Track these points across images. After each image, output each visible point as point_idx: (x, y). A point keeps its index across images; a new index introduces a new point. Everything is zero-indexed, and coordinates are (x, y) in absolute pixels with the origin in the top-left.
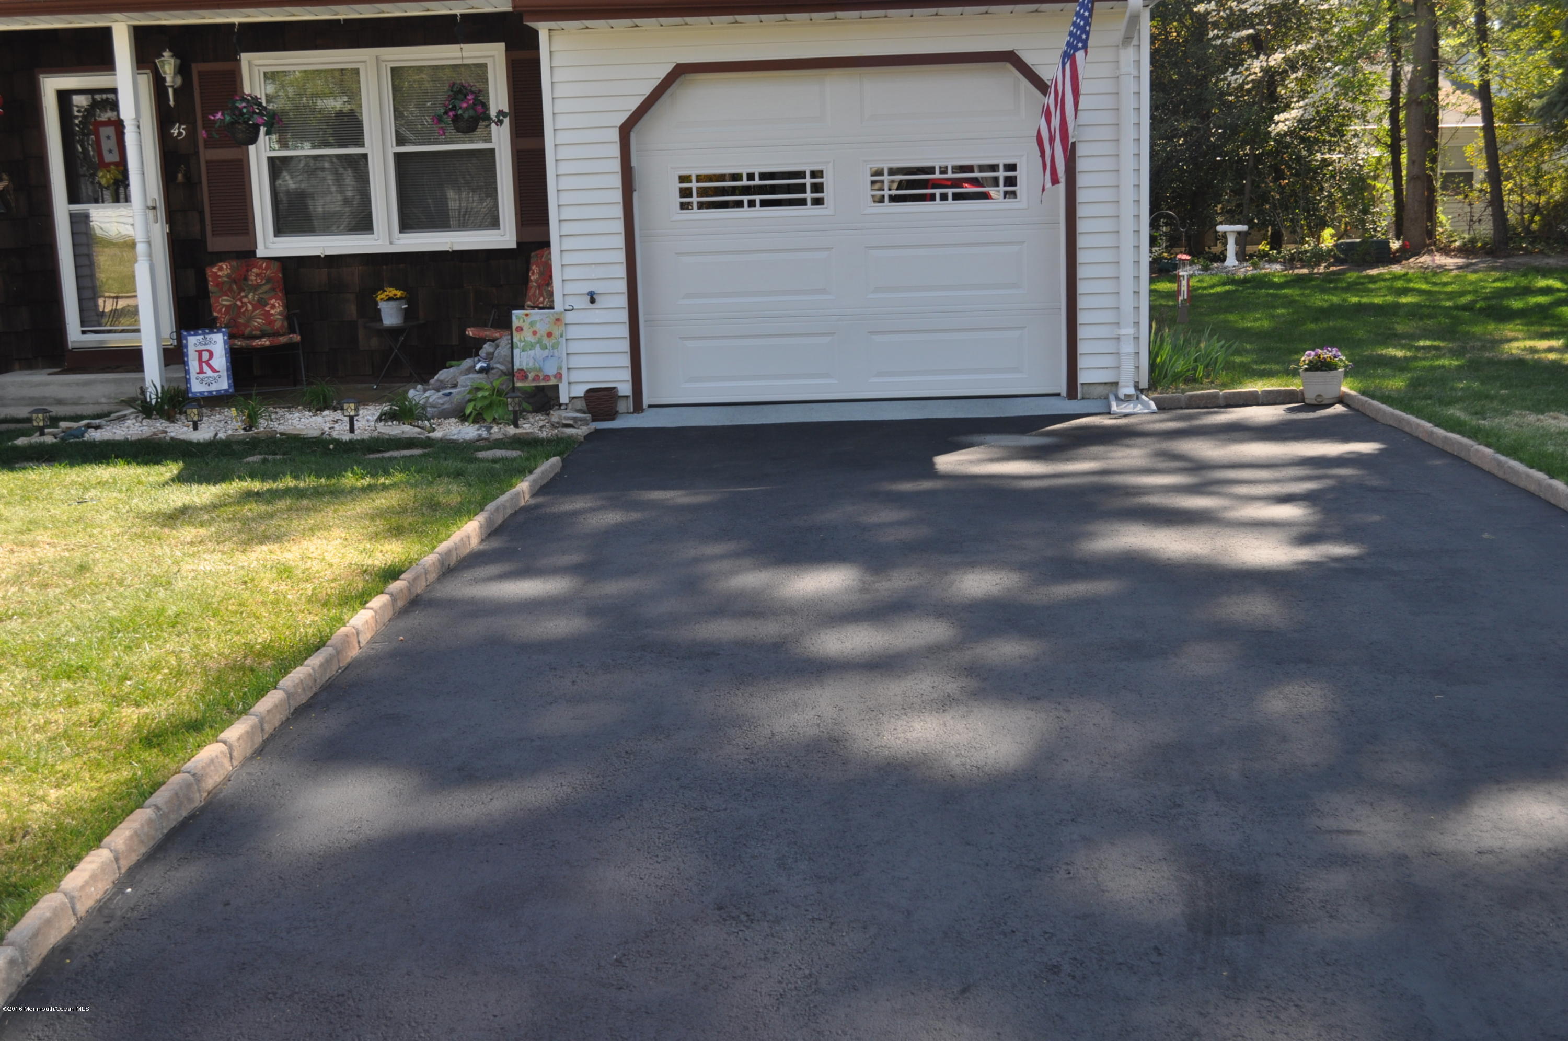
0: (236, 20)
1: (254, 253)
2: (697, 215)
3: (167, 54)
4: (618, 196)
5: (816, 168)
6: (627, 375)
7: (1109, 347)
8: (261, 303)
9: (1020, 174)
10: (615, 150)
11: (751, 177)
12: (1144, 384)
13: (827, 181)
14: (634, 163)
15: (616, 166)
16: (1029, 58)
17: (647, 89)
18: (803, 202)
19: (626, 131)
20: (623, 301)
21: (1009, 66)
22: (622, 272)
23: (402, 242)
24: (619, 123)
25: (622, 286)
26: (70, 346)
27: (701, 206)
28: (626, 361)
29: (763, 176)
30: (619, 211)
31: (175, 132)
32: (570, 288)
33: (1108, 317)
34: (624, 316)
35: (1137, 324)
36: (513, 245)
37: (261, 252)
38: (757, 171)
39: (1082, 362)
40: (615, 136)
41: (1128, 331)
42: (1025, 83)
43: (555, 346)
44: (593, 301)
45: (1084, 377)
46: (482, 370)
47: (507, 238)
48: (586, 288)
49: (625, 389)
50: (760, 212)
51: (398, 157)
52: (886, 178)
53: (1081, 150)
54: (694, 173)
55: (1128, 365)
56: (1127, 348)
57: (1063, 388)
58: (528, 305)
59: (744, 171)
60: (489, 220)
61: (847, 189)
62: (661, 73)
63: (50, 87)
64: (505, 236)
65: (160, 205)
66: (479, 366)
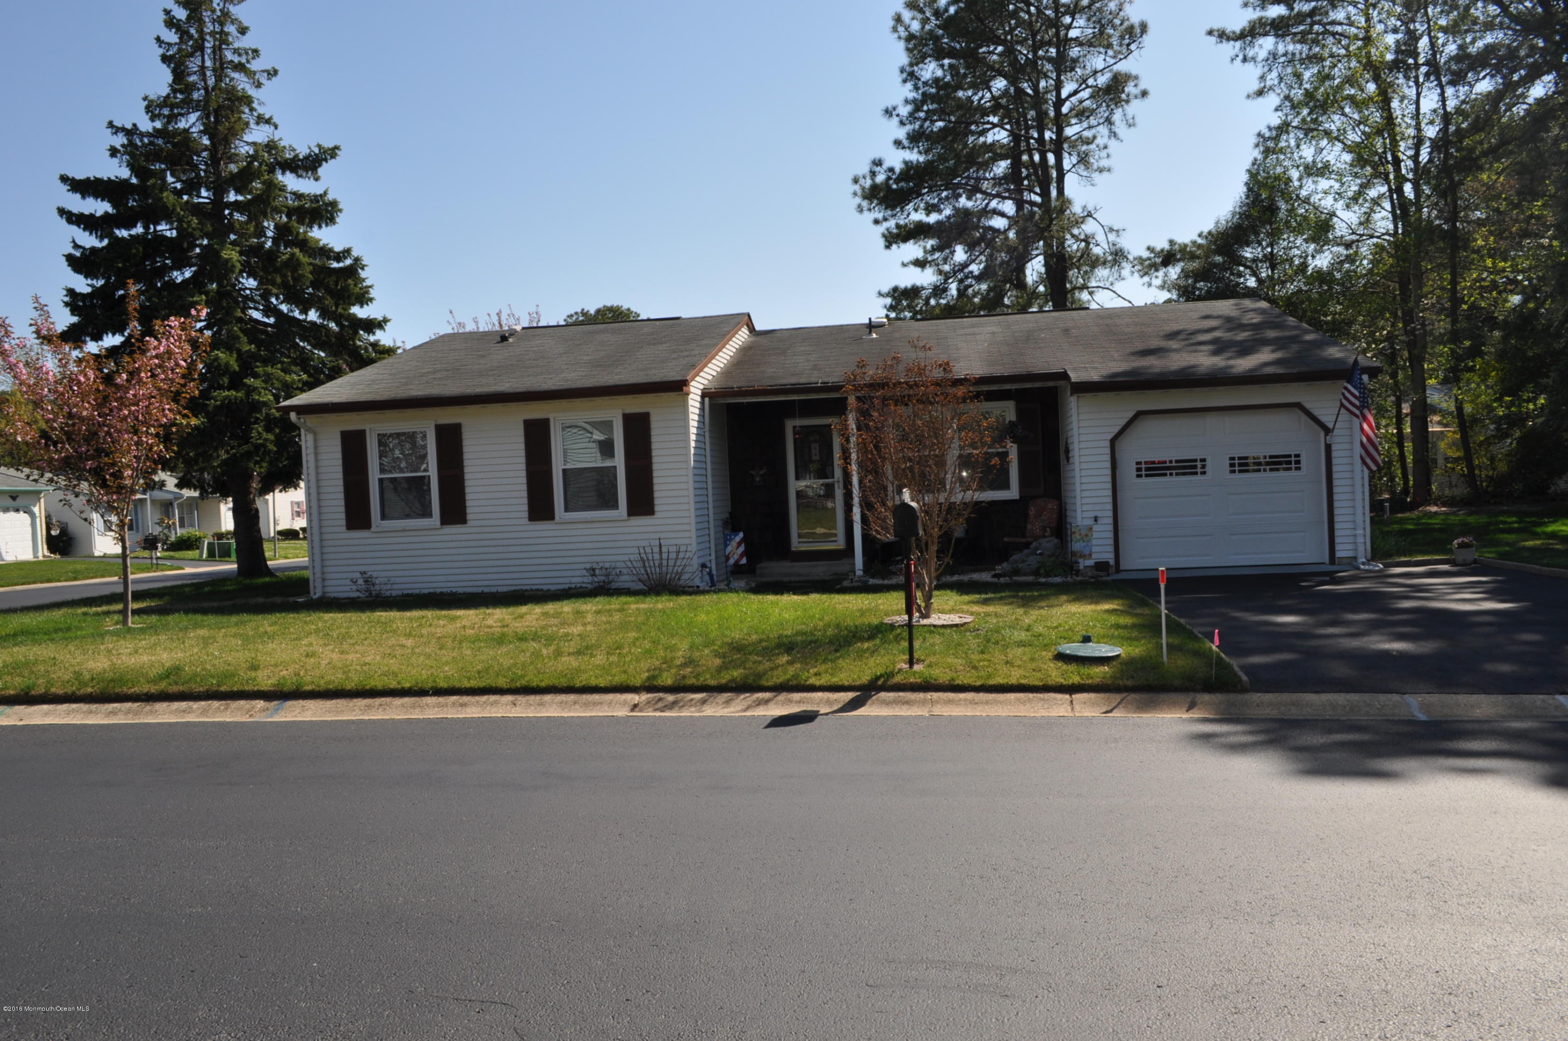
2: (1144, 480)
4: (1109, 472)
5: (1202, 457)
6: (1112, 556)
7: (1351, 540)
9: (1303, 459)
10: (1108, 451)
11: (1171, 462)
12: (1369, 557)
13: (1209, 463)
14: (1117, 456)
15: (1108, 458)
16: (1308, 406)
17: (1123, 422)
18: (1196, 473)
19: (1113, 442)
20: (1110, 521)
21: (1296, 409)
22: (1110, 507)
24: (1110, 438)
25: (1110, 514)
26: (793, 549)
27: (1147, 476)
28: (1111, 549)
29: (1177, 461)
30: (1109, 479)
32: (1085, 515)
33: (1350, 525)
34: (1111, 528)
35: (1364, 528)
36: (1017, 497)
38: (1174, 459)
39: (1337, 547)
40: (1108, 444)
41: (1360, 532)
42: (1304, 417)
43: (1089, 541)
44: (1096, 520)
45: (1339, 554)
46: (1040, 554)
48: (1093, 514)
49: (1112, 562)
50: (1174, 478)
52: (1237, 461)
53: (1334, 447)
54: (1143, 461)
55: (1361, 548)
56: (1360, 540)
57: (1327, 560)
58: (1029, 527)
59: (1168, 459)
60: (1006, 486)
61: (1218, 467)
62: (1130, 415)
63: (790, 425)
64: (1013, 493)
65: (841, 480)
66: (1038, 552)
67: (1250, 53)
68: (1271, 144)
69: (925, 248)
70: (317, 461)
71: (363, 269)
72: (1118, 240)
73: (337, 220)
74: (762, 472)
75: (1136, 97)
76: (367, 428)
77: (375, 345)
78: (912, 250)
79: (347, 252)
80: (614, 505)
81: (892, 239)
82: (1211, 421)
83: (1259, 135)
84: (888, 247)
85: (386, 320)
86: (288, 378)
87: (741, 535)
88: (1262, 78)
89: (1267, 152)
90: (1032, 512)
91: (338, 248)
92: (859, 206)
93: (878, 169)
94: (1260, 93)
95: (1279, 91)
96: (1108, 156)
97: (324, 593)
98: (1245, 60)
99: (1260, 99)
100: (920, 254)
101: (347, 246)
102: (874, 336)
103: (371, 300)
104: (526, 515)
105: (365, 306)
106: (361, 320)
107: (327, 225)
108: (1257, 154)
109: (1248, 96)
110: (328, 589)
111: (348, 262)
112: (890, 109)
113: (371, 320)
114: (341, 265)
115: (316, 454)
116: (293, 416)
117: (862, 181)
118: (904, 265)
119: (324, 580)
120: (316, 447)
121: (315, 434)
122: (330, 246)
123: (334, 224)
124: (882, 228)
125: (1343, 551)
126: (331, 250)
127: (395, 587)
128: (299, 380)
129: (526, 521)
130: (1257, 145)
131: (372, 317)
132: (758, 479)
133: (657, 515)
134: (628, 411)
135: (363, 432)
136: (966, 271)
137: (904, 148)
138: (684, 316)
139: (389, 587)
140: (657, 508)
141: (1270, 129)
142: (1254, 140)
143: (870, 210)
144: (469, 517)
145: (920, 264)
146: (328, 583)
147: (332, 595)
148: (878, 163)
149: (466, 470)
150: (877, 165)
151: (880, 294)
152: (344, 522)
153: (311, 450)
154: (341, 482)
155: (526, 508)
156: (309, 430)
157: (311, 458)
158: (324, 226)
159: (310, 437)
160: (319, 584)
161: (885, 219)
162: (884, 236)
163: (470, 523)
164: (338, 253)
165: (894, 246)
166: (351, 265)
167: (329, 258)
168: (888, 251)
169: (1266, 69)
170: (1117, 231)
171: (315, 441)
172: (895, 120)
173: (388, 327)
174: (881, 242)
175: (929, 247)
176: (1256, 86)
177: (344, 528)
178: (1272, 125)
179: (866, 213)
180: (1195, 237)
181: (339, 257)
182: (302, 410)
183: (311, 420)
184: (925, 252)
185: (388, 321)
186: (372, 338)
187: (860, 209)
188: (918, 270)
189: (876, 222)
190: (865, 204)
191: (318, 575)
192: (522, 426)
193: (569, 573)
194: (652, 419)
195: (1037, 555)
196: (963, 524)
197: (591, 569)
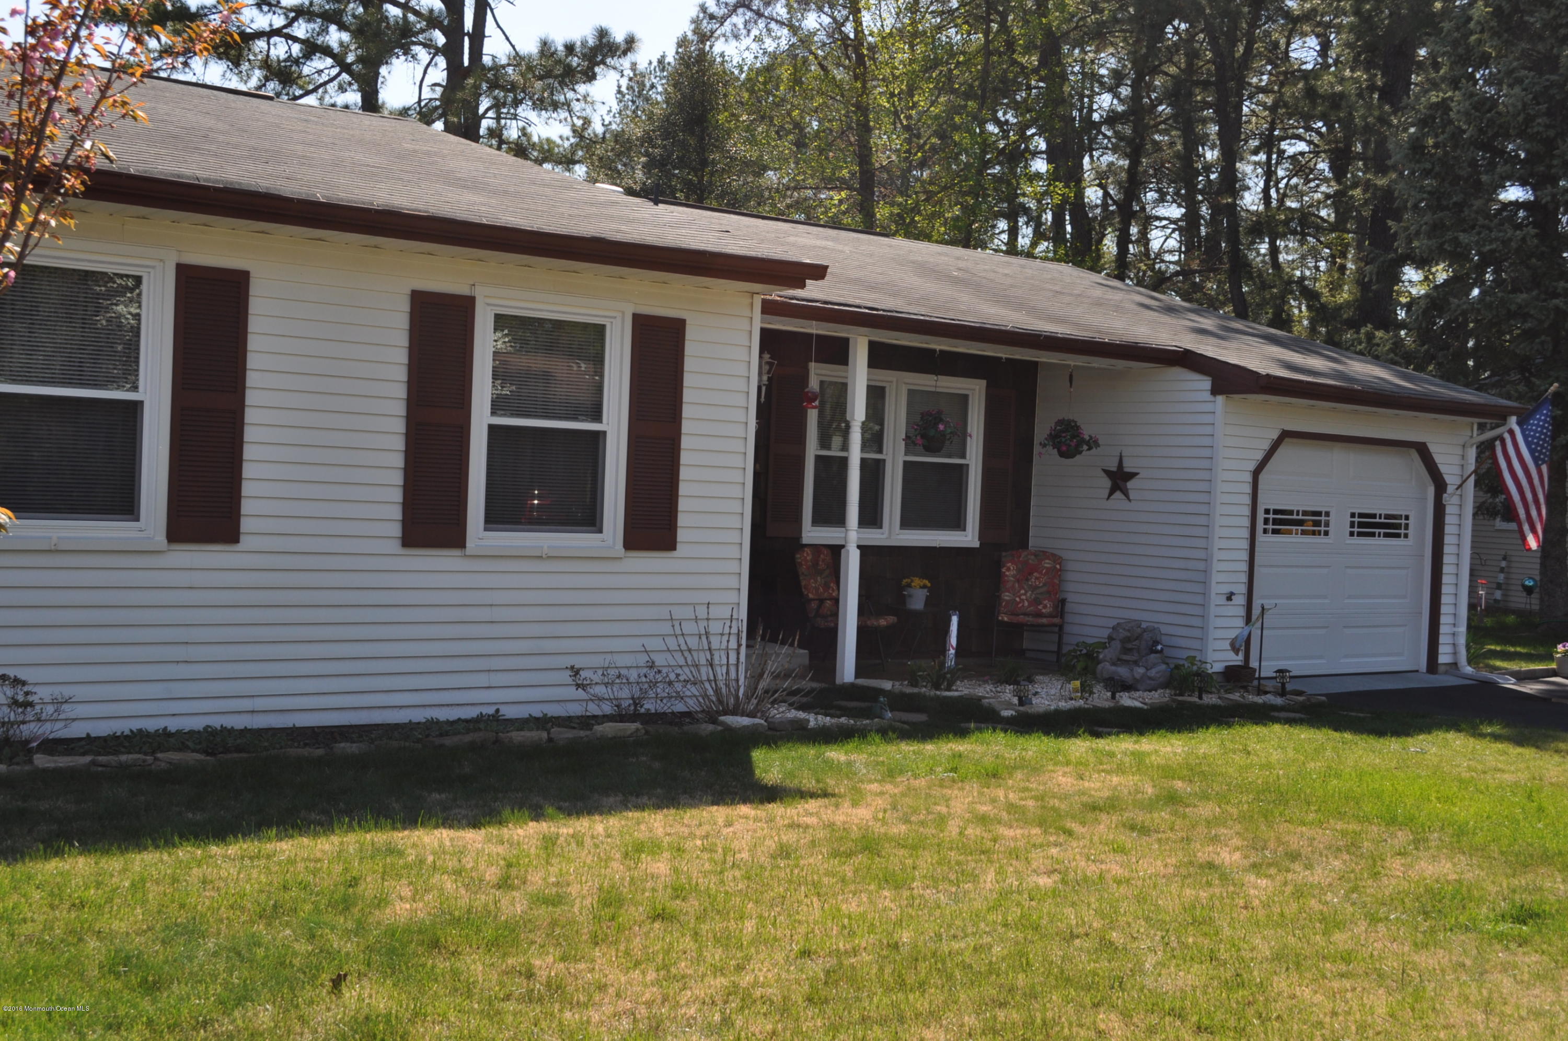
1: (799, 540)
2: (1270, 538)
3: (766, 356)
4: (1248, 522)
5: (1327, 509)
6: (1243, 656)
7: (1452, 640)
9: (1412, 523)
10: (1248, 489)
11: (1298, 513)
13: (1332, 519)
14: (1258, 498)
15: (1249, 500)
16: (1432, 448)
17: (1266, 446)
18: (1319, 532)
19: (1255, 474)
20: (1244, 600)
21: (1416, 451)
22: (1245, 577)
23: (901, 537)
24: (1251, 468)
25: (1245, 589)
27: (1274, 532)
29: (1303, 513)
30: (1248, 533)
32: (1220, 589)
33: (1452, 620)
34: (1243, 612)
36: (976, 544)
37: (805, 540)
38: (1301, 509)
39: (1439, 649)
40: (1248, 478)
41: (1462, 629)
42: (1422, 464)
44: (1229, 599)
45: (1440, 659)
47: (971, 538)
48: (1226, 589)
50: (1299, 538)
51: (906, 464)
52: (1356, 519)
53: (1447, 510)
54: (1272, 507)
55: (1462, 652)
56: (1462, 640)
57: (1423, 665)
58: (1006, 596)
59: (1295, 509)
60: (958, 524)
61: (1339, 524)
62: (1275, 435)
64: (968, 537)
66: (1159, 647)
80: (597, 523)
82: (1338, 456)
83: (702, 7)
90: (1010, 571)
104: (396, 530)
108: (689, 34)
125: (1444, 656)
129: (395, 546)
133: (682, 549)
134: (644, 309)
140: (681, 535)
144: (245, 525)
149: (250, 398)
155: (397, 512)
163: (246, 542)
192: (404, 306)
193: (482, 680)
194: (691, 334)
195: (1157, 652)
196: (924, 587)
197: (576, 672)
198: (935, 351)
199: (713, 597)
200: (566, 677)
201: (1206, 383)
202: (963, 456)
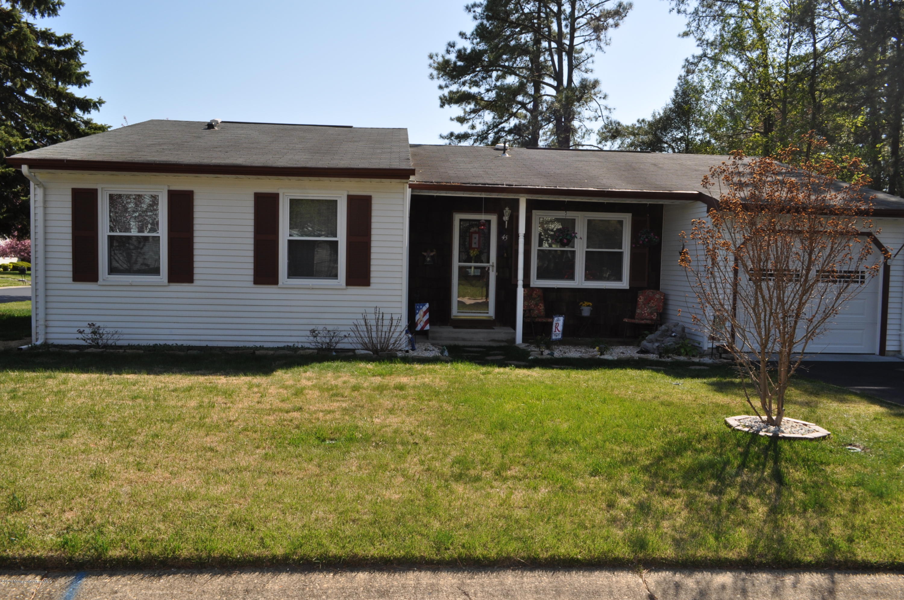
0: (566, 200)
1: (529, 285)
3: (507, 209)
4: (732, 275)
7: (898, 338)
8: (537, 305)
9: (867, 275)
10: (733, 258)
15: (732, 264)
16: (877, 235)
19: (736, 251)
20: (730, 313)
22: (731, 302)
23: (585, 284)
24: (734, 248)
25: (731, 308)
26: (452, 317)
30: (732, 280)
31: (503, 238)
33: (898, 327)
34: (730, 319)
36: (628, 288)
37: (532, 285)
39: (888, 343)
40: (732, 253)
45: (888, 348)
46: (675, 336)
47: (625, 285)
51: (587, 252)
52: (821, 274)
53: (892, 268)
55: (903, 345)
56: (903, 338)
57: (877, 351)
58: (638, 311)
60: (619, 278)
63: (457, 217)
64: (624, 284)
65: (495, 265)
66: (673, 334)
67: (682, 8)
68: (692, 67)
69: (465, 110)
70: (45, 214)
71: (82, 54)
72: (610, 115)
73: (59, 12)
74: (432, 254)
75: (612, 26)
76: (99, 187)
77: (87, 123)
78: (457, 110)
79: (67, 38)
80: (335, 276)
81: (445, 101)
83: (687, 60)
84: (442, 106)
85: (101, 102)
86: (11, 139)
87: (427, 305)
88: (689, 25)
89: (688, 72)
90: (641, 299)
91: (59, 34)
92: (431, 75)
93: (452, 49)
94: (686, 34)
95: (696, 35)
96: (593, 62)
97: (46, 339)
98: (679, 12)
99: (685, 38)
100: (462, 114)
101: (69, 33)
102: (507, 155)
103: (89, 82)
104: (251, 278)
105: (83, 87)
106: (78, 99)
107: (49, 15)
108: (683, 73)
109: (679, 35)
110: (50, 336)
111: (68, 46)
112: (470, 6)
113: (87, 100)
114: (62, 48)
115: (45, 208)
116: (25, 169)
117: (435, 58)
118: (452, 119)
119: (46, 327)
120: (45, 202)
121: (45, 189)
122: (52, 31)
123: (56, 15)
124: (441, 93)
125: (890, 346)
126: (53, 35)
127: (121, 337)
128: (22, 143)
129: (251, 284)
130: (684, 67)
131: (88, 98)
132: (428, 259)
133: (373, 286)
134: (352, 193)
135: (96, 191)
136: (500, 127)
137: (466, 38)
138: (354, 126)
139: (116, 336)
140: (372, 280)
141: (694, 57)
142: (683, 63)
143: (438, 78)
144: (196, 277)
145: (461, 120)
146: (50, 330)
147: (56, 342)
148: (452, 45)
149: (196, 234)
150: (451, 47)
151: (441, 137)
152: (70, 274)
153: (40, 204)
154: (70, 236)
155: (251, 272)
156: (39, 184)
157: (40, 211)
158: (46, 15)
159: (40, 192)
160: (41, 330)
161: (447, 86)
162: (441, 98)
163: (196, 283)
164: (59, 38)
165: (447, 106)
166: (72, 50)
167: (50, 42)
168: (442, 109)
169: (692, 19)
170: (610, 109)
171: (45, 195)
172: (472, 14)
173: (102, 108)
174: (439, 102)
175: (468, 109)
176: (685, 29)
177: (70, 280)
178: (695, 55)
179: (436, 80)
180: (635, 122)
181: (59, 41)
182: (34, 164)
183: (42, 175)
184: (465, 112)
185: (103, 102)
186: (86, 117)
187: (432, 77)
188: (459, 124)
189: (441, 87)
190: (435, 73)
191: (41, 322)
192: (252, 198)
193: (288, 333)
194: (374, 201)
195: (672, 337)
196: (589, 306)
197: (313, 331)
198: (565, 201)
199: (379, 305)
200: (308, 333)
201: (704, 207)
202: (621, 248)
